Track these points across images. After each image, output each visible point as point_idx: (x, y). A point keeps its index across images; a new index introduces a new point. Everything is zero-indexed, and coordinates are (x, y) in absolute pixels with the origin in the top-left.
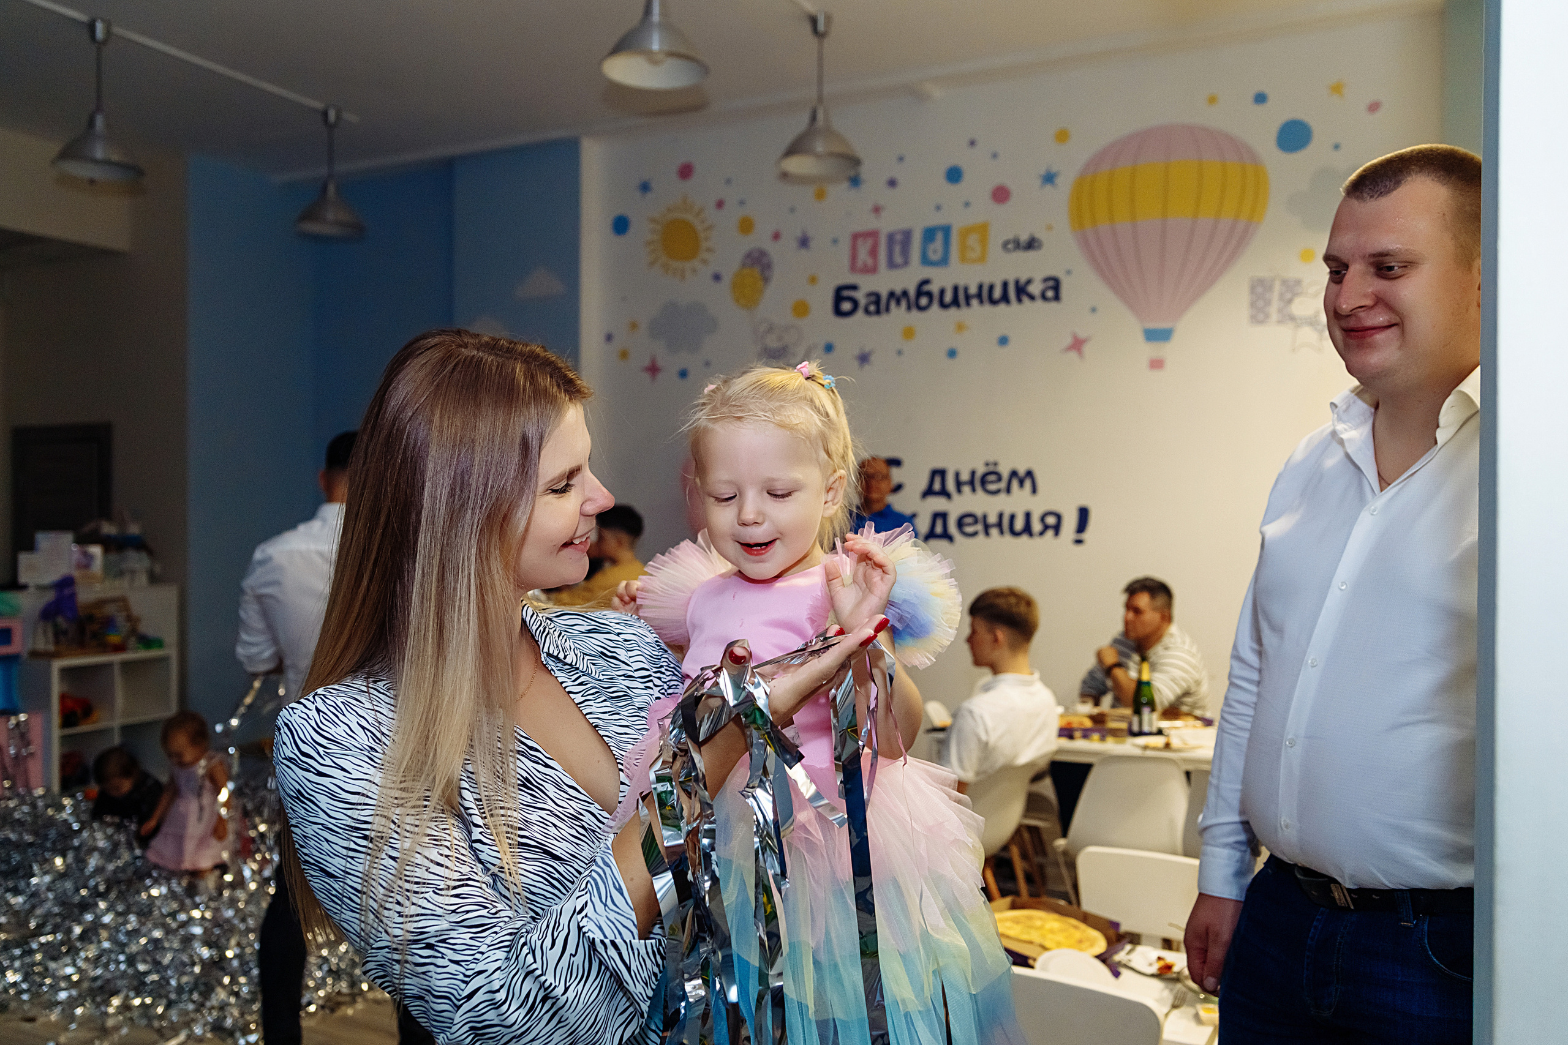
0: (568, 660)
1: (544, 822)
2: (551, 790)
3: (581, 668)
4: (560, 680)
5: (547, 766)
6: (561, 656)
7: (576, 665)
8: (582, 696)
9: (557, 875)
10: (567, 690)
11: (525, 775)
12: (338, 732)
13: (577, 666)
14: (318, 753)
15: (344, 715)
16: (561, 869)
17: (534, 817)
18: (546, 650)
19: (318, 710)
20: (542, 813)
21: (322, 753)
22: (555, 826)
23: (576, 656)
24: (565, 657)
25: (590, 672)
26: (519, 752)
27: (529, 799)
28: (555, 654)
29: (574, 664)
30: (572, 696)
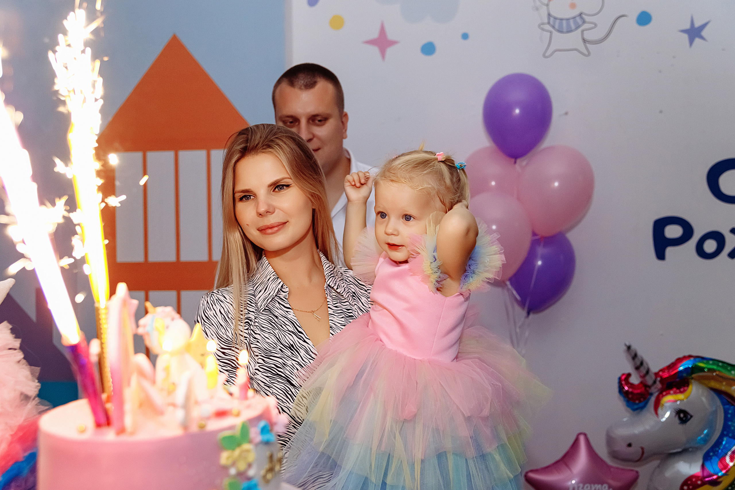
0: (338, 290)
1: (293, 366)
2: (302, 352)
3: (344, 296)
4: (328, 300)
5: (305, 341)
6: (335, 288)
7: (342, 293)
8: (333, 312)
9: (290, 393)
10: (329, 306)
13: (343, 294)
16: (293, 390)
18: (328, 283)
20: (294, 362)
22: (298, 370)
23: (345, 290)
24: (337, 289)
25: (348, 299)
26: (293, 332)
27: (290, 354)
28: (332, 286)
29: (341, 293)
30: (329, 309)
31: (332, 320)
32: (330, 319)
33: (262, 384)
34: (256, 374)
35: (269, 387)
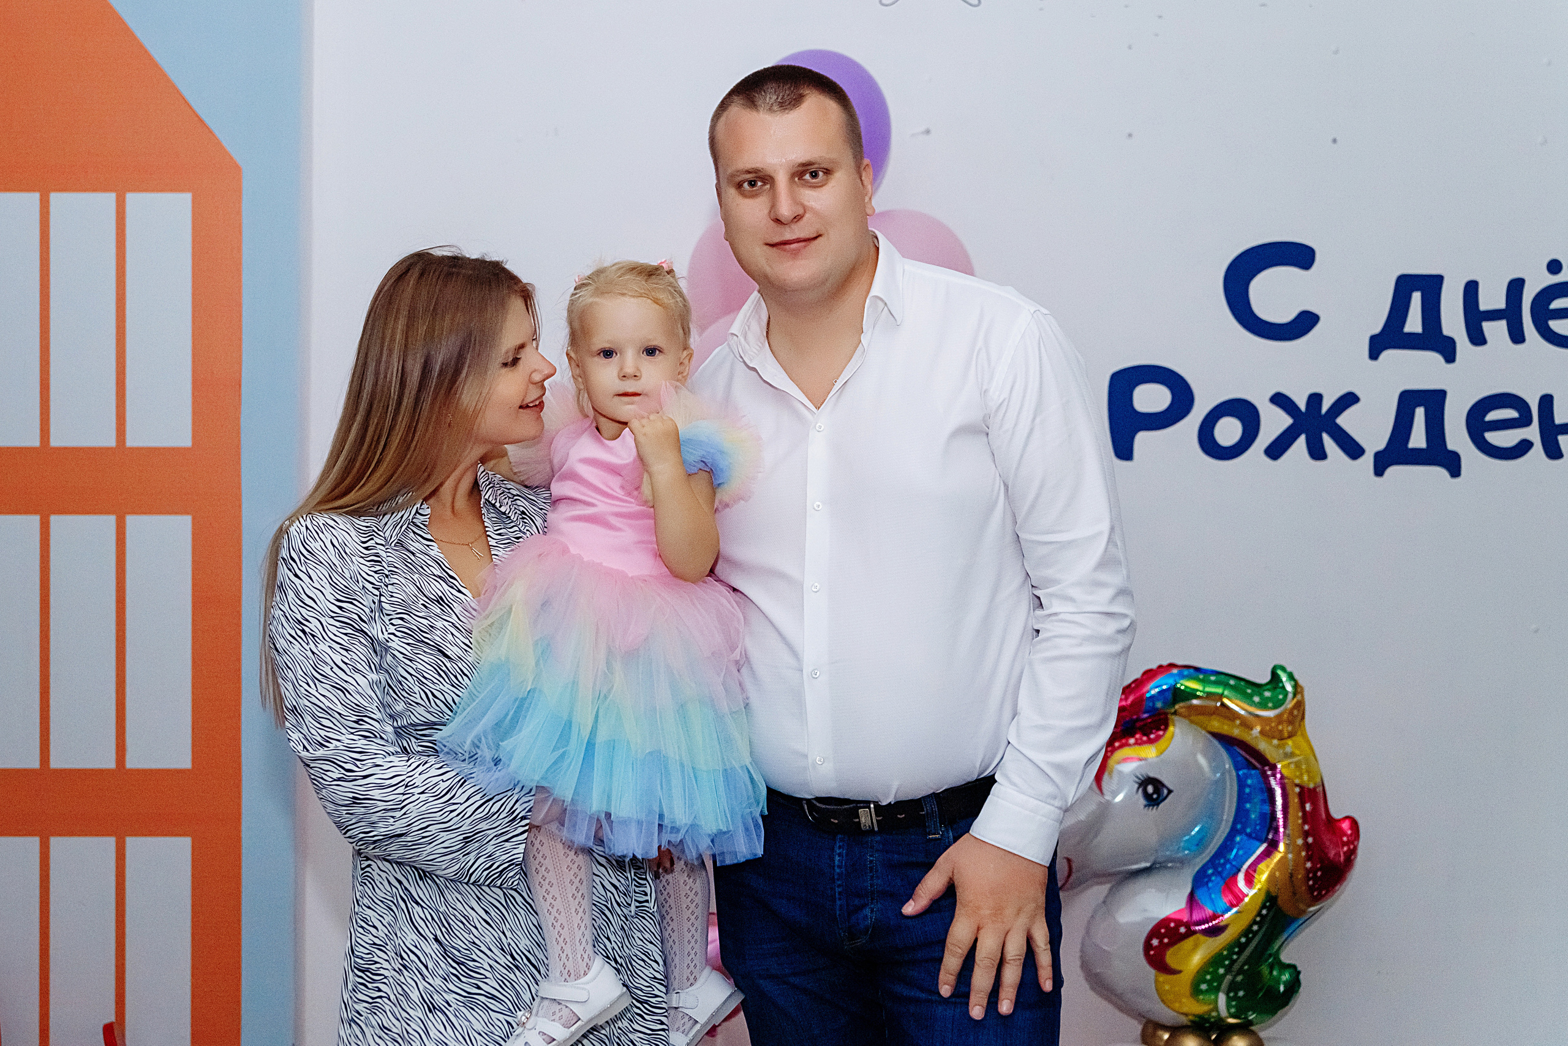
0: (503, 509)
1: (445, 629)
3: (512, 518)
4: (486, 524)
5: (459, 591)
6: (498, 505)
7: (508, 514)
8: (496, 543)
9: (444, 668)
10: (488, 533)
11: (440, 594)
12: (315, 546)
13: (510, 515)
14: (300, 560)
15: (323, 533)
16: (449, 665)
17: (439, 624)
18: (487, 497)
19: (307, 528)
20: (446, 624)
21: (302, 561)
22: (453, 634)
23: (511, 509)
24: (500, 506)
25: (518, 523)
26: (440, 577)
27: (439, 611)
28: (492, 503)
29: (507, 512)
30: (489, 539)
31: (497, 555)
32: (492, 553)
33: (400, 656)
34: (389, 640)
35: (411, 660)
